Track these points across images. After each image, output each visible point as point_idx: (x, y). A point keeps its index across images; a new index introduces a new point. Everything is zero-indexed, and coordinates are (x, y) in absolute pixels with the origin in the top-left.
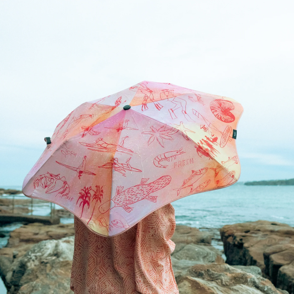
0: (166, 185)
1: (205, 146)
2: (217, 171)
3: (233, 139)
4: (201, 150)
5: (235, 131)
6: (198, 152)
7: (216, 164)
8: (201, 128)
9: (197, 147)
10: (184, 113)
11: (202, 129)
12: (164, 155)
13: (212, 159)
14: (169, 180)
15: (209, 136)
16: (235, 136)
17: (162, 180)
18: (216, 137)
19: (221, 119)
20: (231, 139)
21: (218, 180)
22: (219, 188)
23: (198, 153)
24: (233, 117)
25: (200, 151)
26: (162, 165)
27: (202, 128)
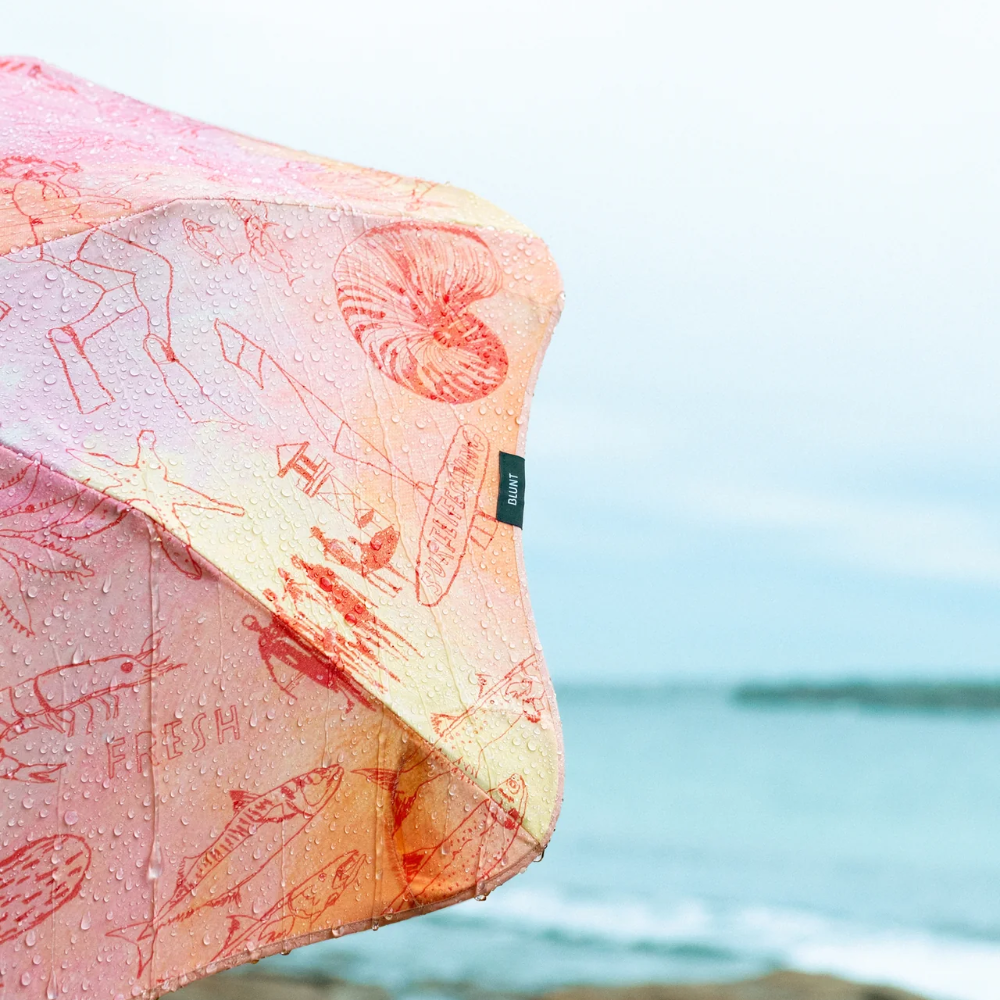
0: (55, 903)
1: (317, 617)
2: (405, 785)
3: (501, 524)
4: (287, 640)
5: (511, 465)
6: (274, 660)
7: (398, 738)
8: (283, 472)
9: (264, 623)
10: (161, 356)
11: (292, 473)
12: (36, 687)
13: (369, 702)
14: (74, 865)
15: (341, 529)
16: (512, 501)
17: (28, 872)
18: (385, 525)
19: (409, 378)
20: (490, 526)
21: (409, 850)
22: (416, 906)
23: (270, 668)
24: (493, 354)
25: (283, 652)
26: (22, 766)
27: (292, 465)
